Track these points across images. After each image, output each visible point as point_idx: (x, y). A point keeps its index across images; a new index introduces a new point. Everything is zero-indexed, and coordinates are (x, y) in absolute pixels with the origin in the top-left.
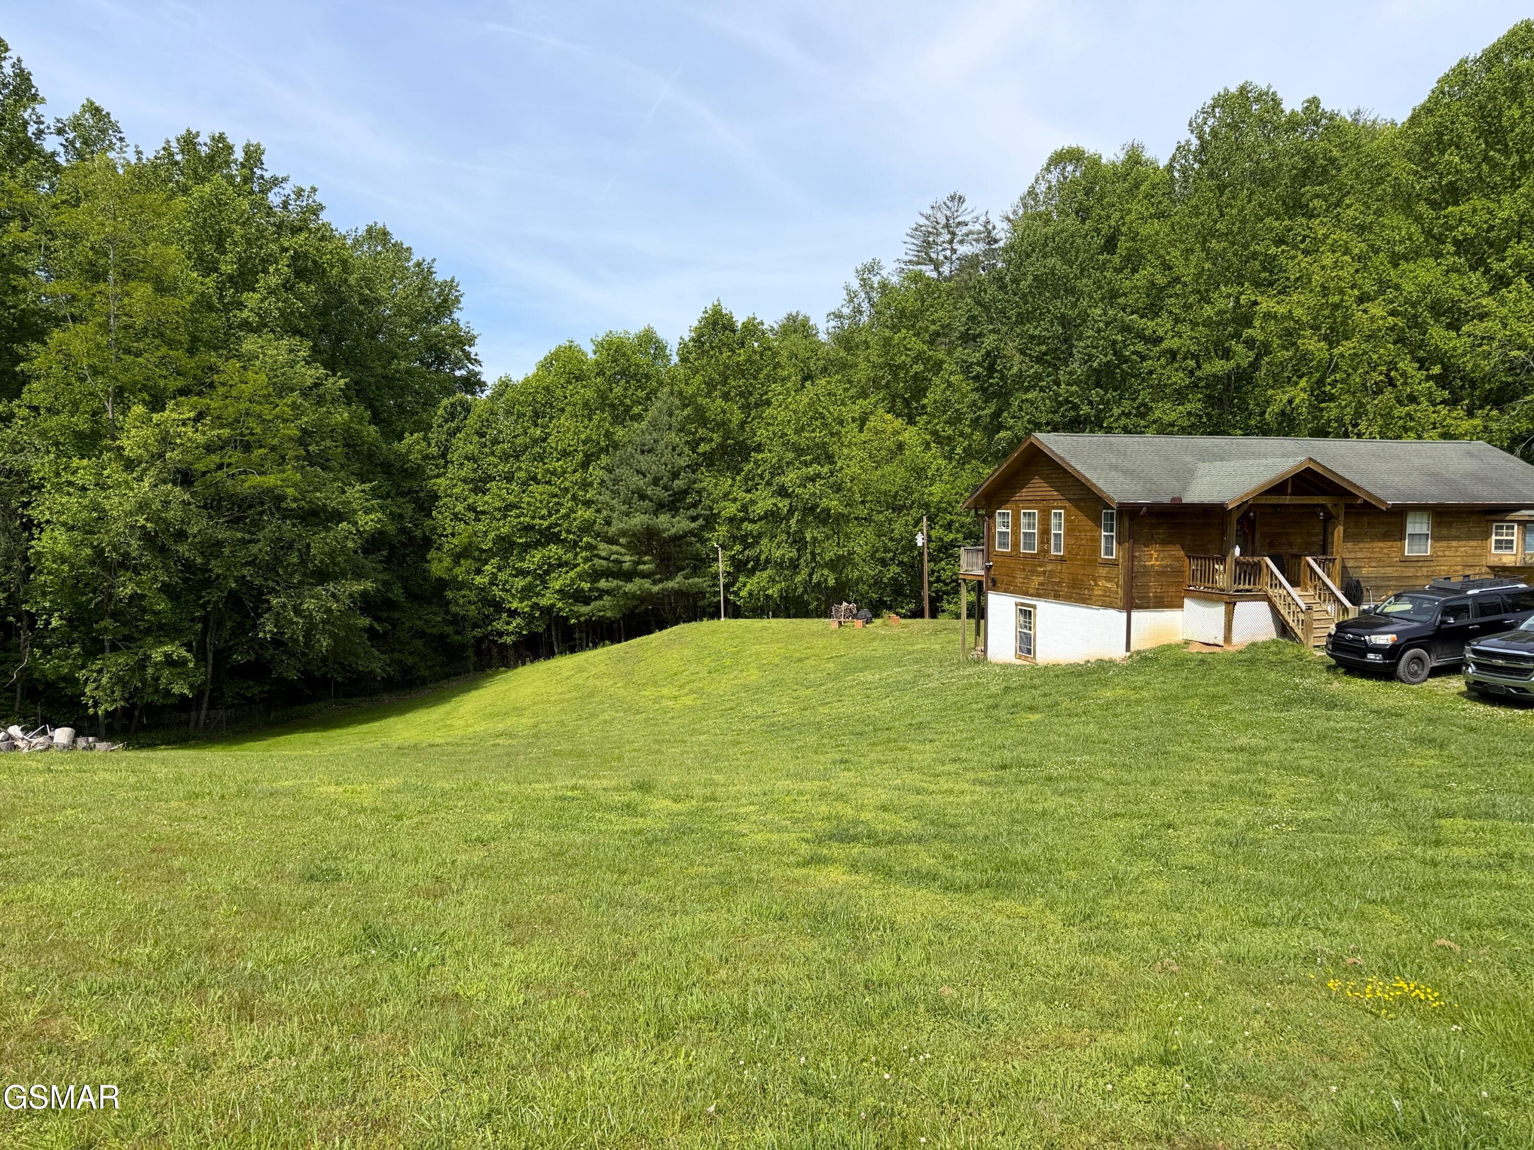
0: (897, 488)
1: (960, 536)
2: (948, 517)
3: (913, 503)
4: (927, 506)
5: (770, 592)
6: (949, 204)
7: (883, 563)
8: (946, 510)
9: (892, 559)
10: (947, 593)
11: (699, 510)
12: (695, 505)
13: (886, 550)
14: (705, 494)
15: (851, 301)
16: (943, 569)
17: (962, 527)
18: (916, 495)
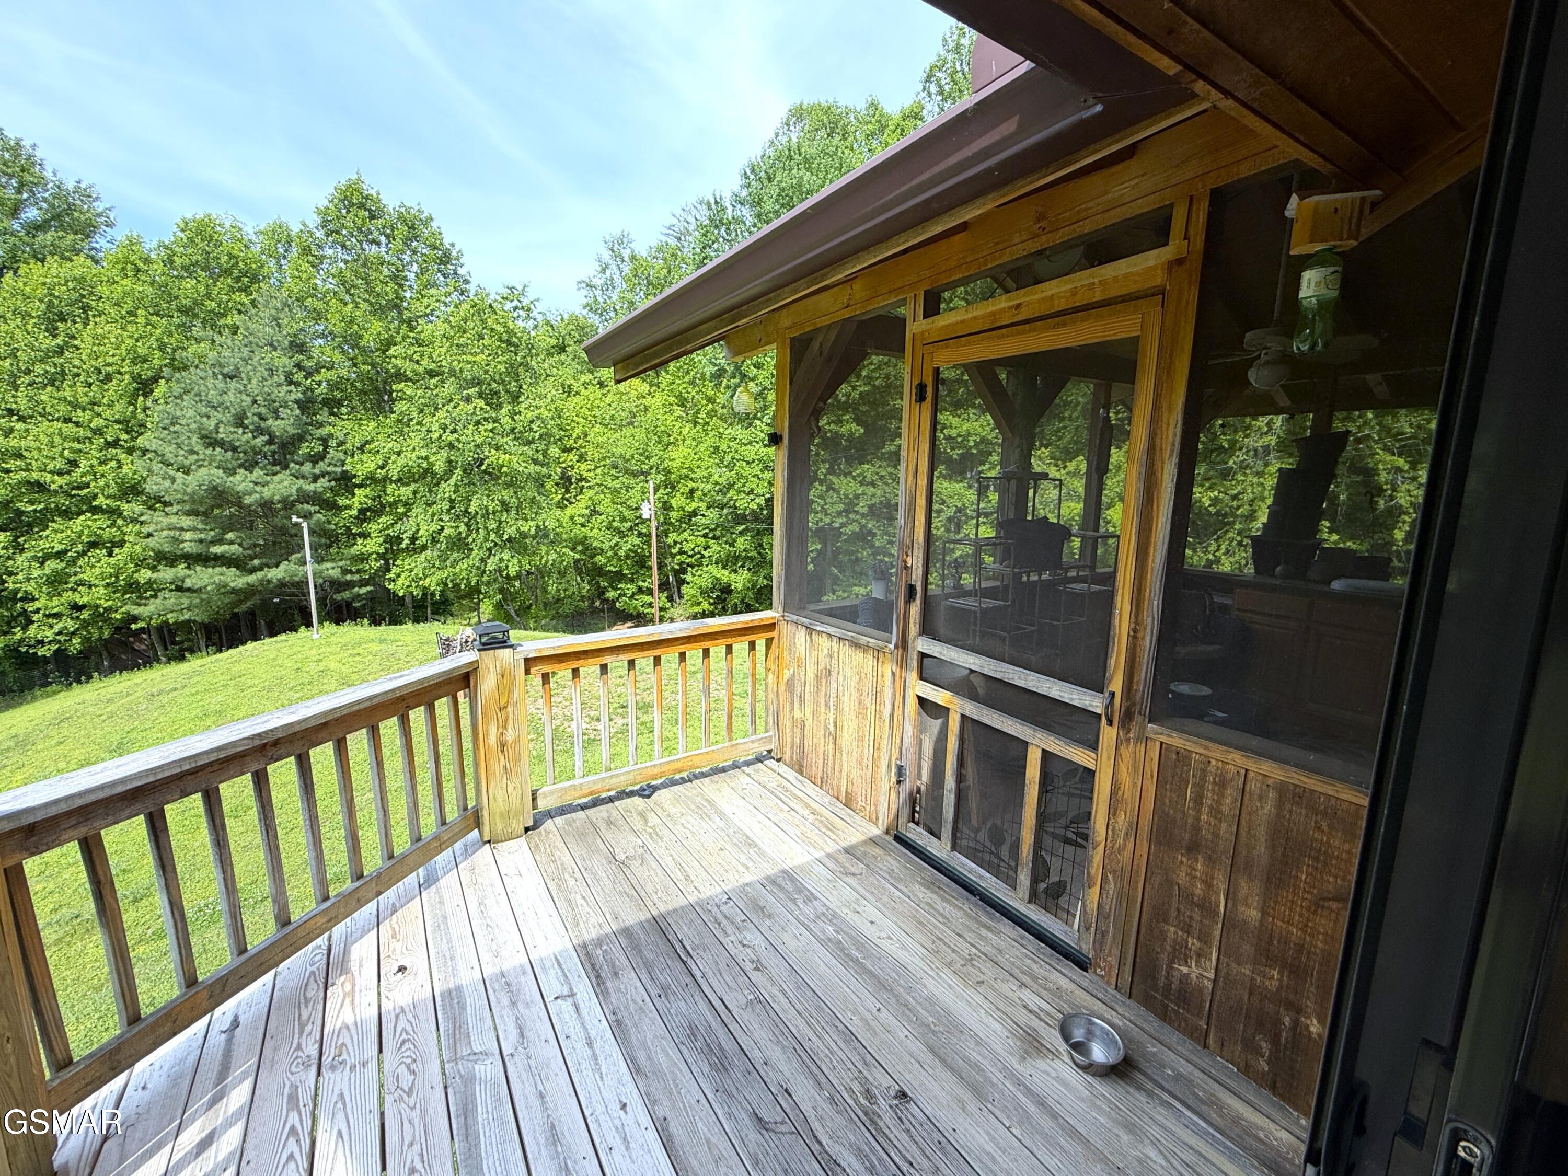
0: (633, 451)
1: (703, 505)
2: (691, 485)
3: (651, 468)
4: (667, 472)
5: (427, 583)
6: (699, 207)
7: (621, 533)
8: (687, 476)
9: (631, 529)
10: (692, 566)
11: (322, 466)
12: (316, 459)
13: (623, 520)
14: (333, 443)
15: (604, 271)
16: (686, 540)
17: (705, 495)
18: (654, 461)
